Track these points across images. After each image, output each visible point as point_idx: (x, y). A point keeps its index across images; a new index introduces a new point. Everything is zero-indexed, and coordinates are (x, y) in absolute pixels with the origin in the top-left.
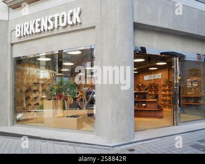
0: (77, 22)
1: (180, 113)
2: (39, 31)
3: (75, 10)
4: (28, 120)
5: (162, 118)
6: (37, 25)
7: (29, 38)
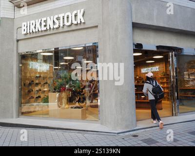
0: (81, 22)
1: (178, 105)
2: (45, 29)
3: (79, 11)
4: (31, 112)
5: (162, 109)
6: (43, 24)
7: (35, 35)
